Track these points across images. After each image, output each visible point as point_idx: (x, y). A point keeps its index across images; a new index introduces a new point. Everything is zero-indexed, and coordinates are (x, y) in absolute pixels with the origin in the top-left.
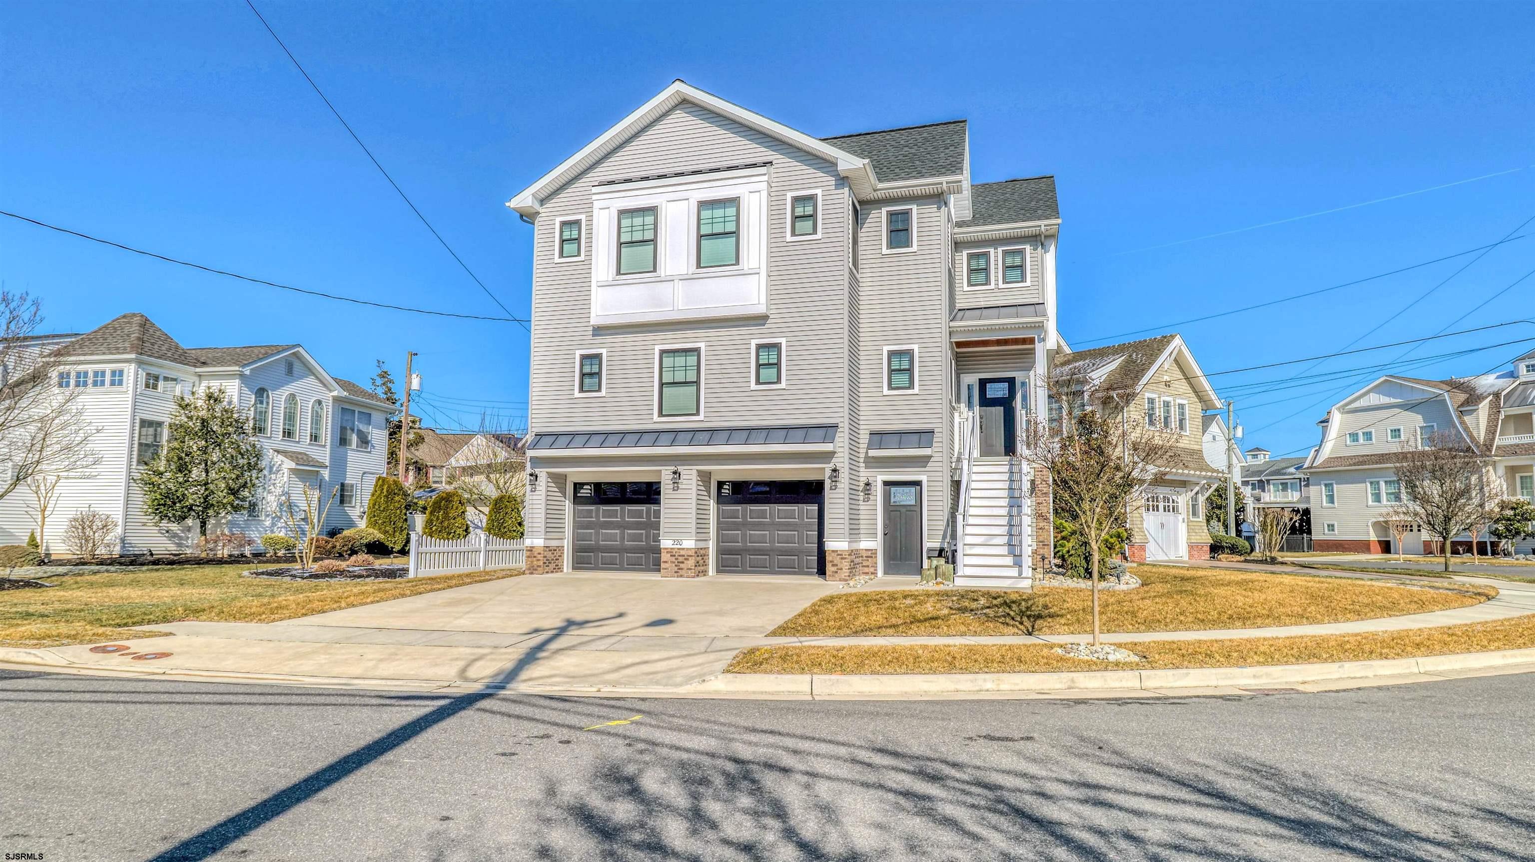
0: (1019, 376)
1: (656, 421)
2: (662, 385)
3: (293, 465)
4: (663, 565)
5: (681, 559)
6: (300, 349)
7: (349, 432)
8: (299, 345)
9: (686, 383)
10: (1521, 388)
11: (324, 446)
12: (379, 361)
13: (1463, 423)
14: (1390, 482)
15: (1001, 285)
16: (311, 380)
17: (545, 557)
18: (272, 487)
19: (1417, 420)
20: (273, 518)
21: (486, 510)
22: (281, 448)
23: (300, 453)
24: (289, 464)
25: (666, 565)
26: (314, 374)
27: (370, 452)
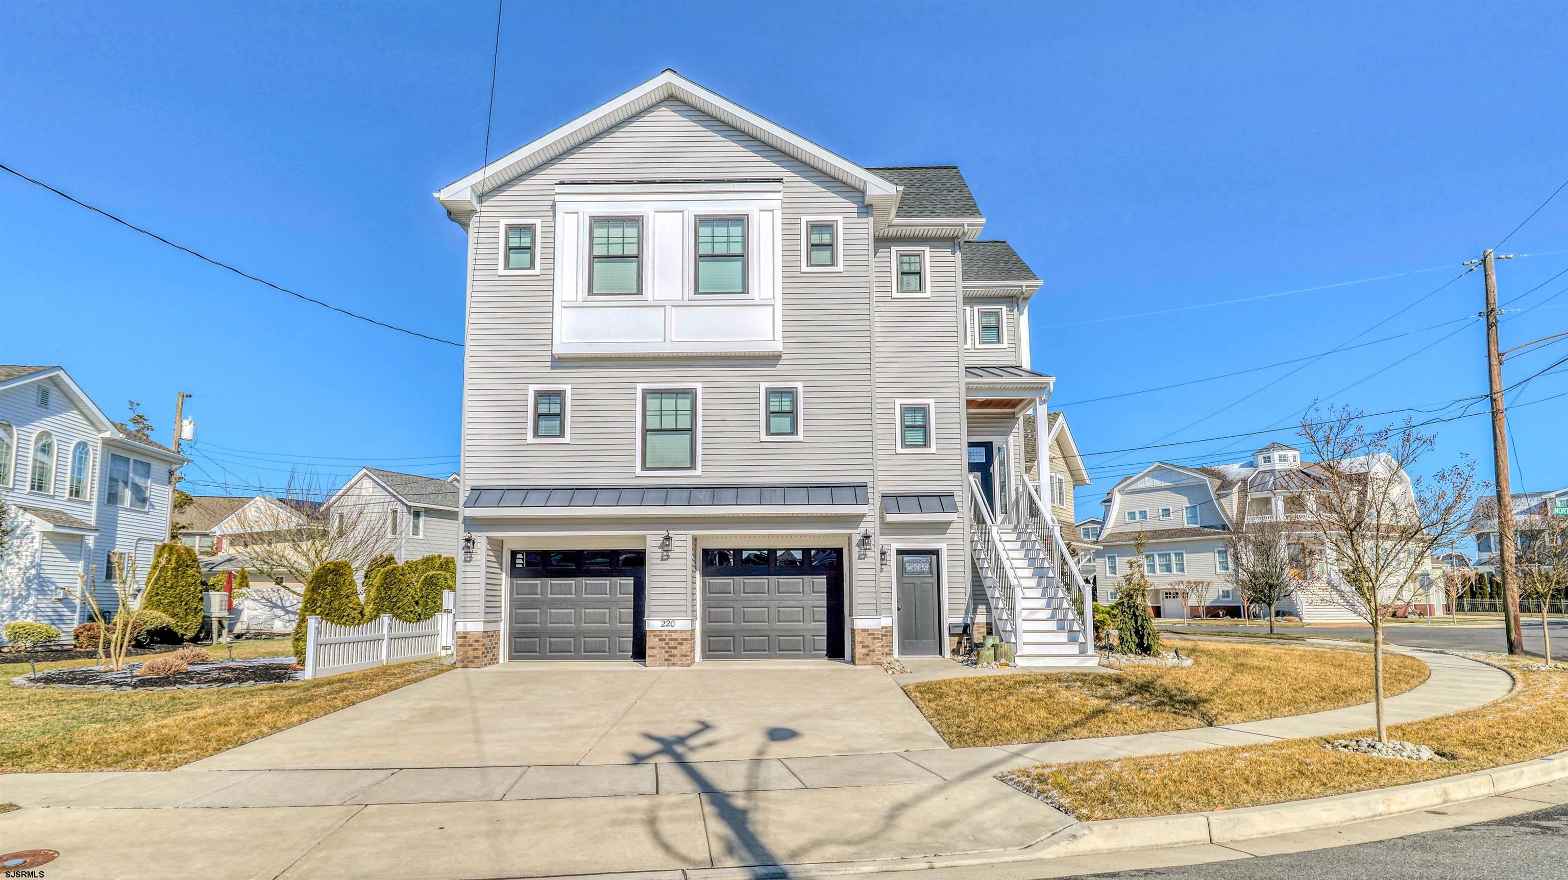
0: (997, 441)
1: (638, 475)
2: (645, 431)
3: (50, 527)
4: (649, 652)
5: (672, 644)
6: (61, 374)
7: (121, 484)
8: (60, 368)
9: (677, 430)
10: (1260, 476)
11: (89, 503)
12: (131, 403)
13: (1220, 504)
14: (1163, 555)
15: (978, 346)
16: (74, 415)
17: (484, 645)
18: (13, 557)
19: (1182, 501)
20: (14, 599)
21: (301, 588)
22: (26, 503)
23: (57, 512)
24: (42, 526)
25: (655, 652)
26: (77, 408)
27: (147, 513)
